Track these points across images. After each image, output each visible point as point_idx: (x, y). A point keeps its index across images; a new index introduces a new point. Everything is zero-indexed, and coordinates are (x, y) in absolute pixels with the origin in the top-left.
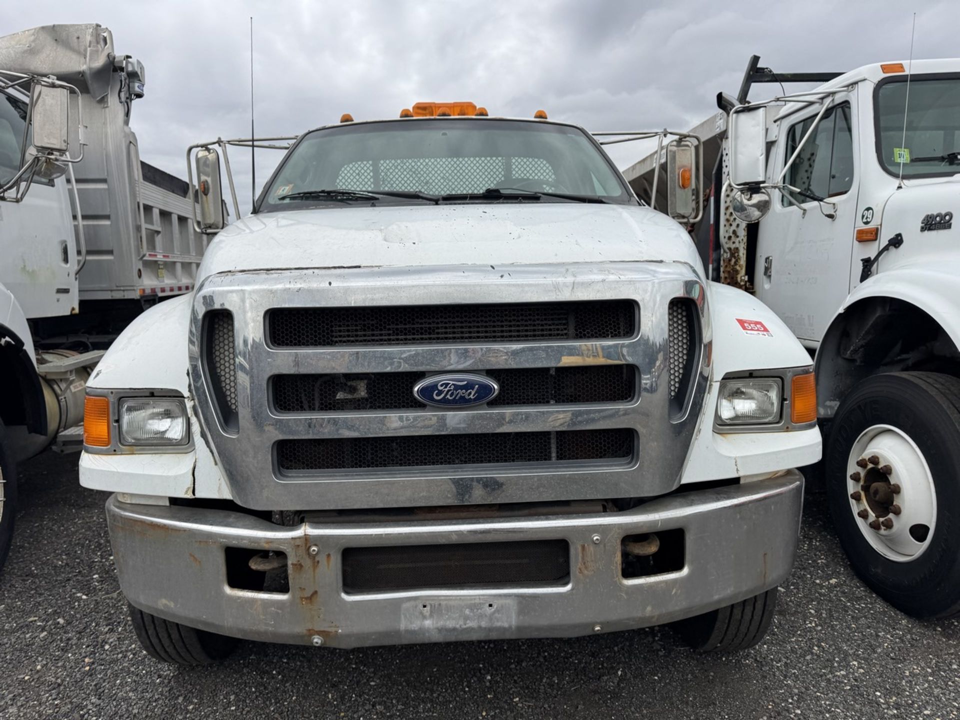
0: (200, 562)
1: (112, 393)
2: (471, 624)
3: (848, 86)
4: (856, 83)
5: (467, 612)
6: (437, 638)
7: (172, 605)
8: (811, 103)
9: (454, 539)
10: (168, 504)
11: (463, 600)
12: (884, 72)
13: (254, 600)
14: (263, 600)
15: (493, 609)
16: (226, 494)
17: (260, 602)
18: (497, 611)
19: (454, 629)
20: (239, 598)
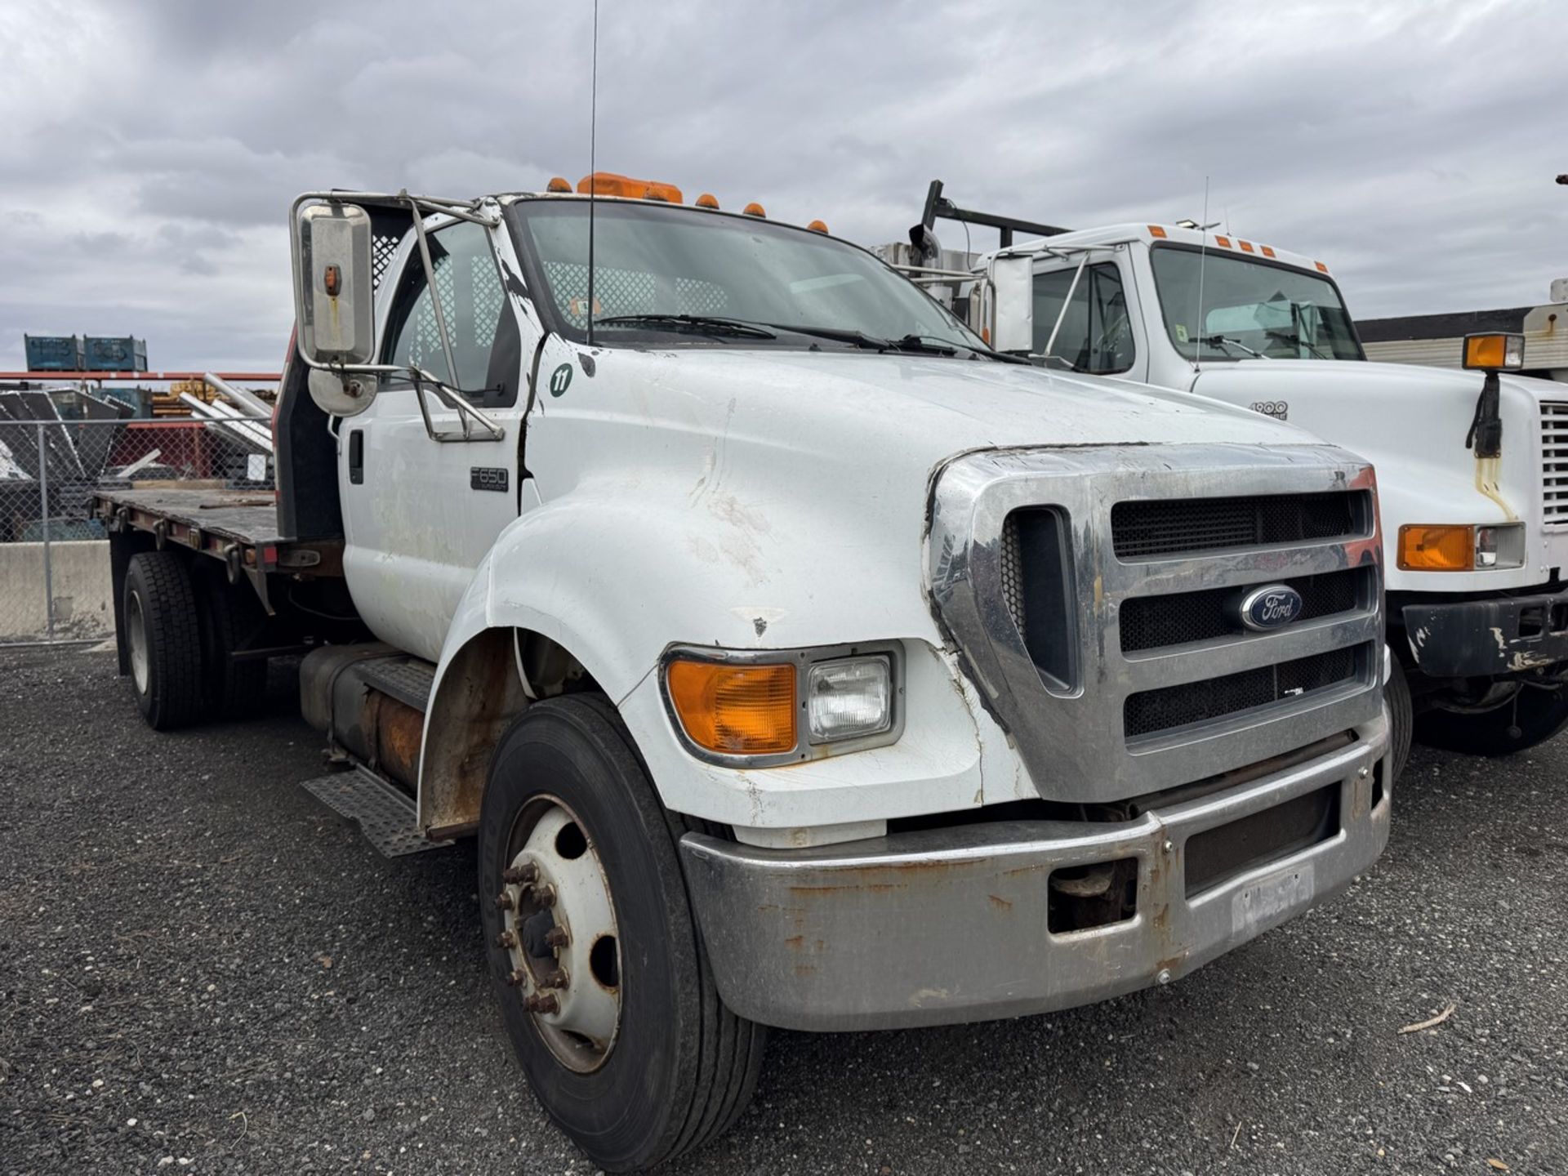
0: (1010, 905)
1: (803, 655)
2: (1284, 905)
3: (1115, 244)
4: (1127, 243)
5: (1280, 891)
6: (1253, 933)
7: (944, 994)
8: (1055, 256)
9: (1278, 800)
10: (884, 832)
11: (1275, 877)
12: (1154, 235)
13: (1096, 941)
14: (1108, 937)
15: (1298, 880)
16: (1028, 791)
17: (1104, 942)
18: (1302, 883)
19: (1271, 917)
20: (1075, 943)
